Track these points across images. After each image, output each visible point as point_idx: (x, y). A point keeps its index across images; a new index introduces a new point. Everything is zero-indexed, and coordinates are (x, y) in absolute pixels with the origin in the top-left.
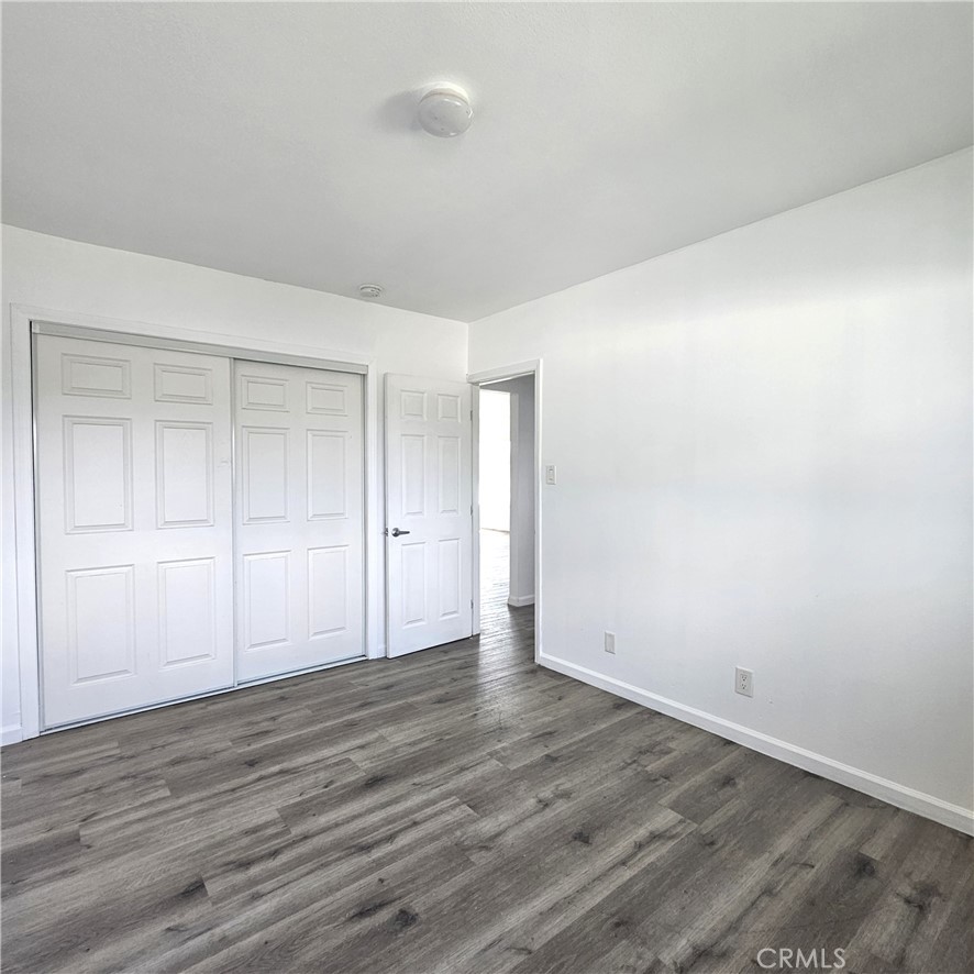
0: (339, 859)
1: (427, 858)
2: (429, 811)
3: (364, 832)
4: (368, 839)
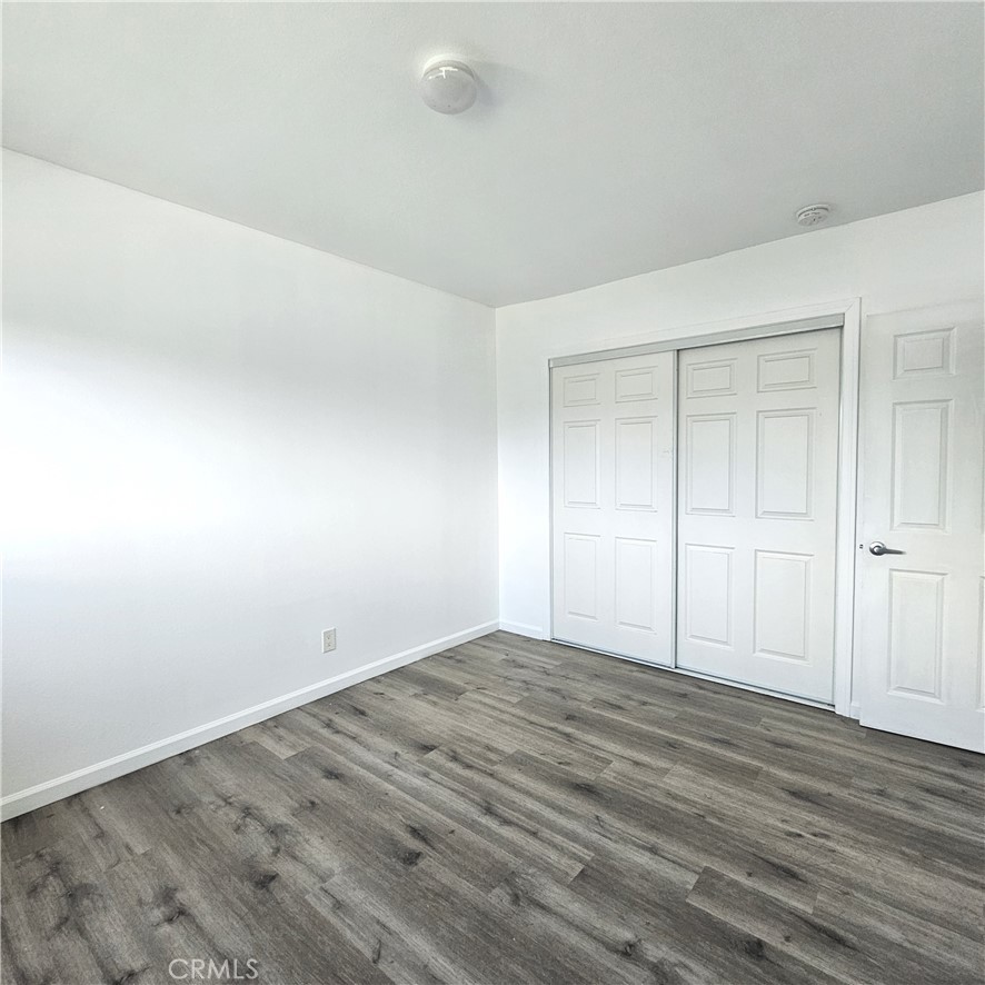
0: (473, 801)
1: (487, 854)
2: (559, 839)
3: (511, 805)
4: (500, 808)
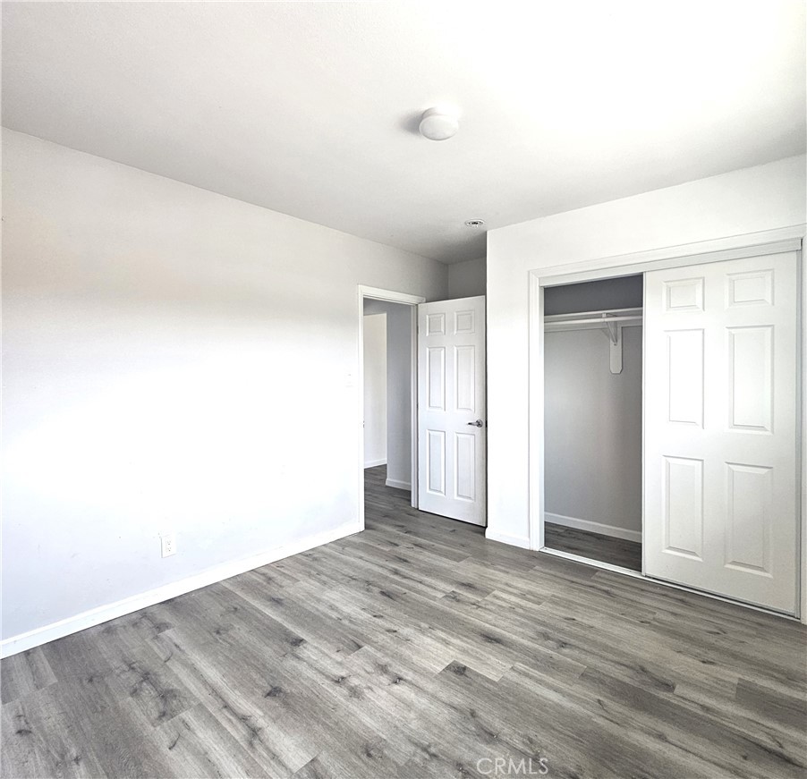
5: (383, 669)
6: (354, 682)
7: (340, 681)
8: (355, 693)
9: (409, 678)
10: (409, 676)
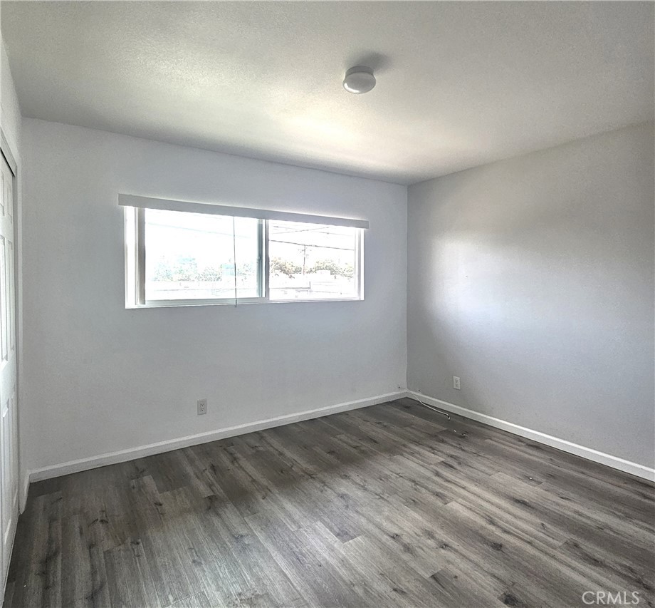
5: (408, 549)
6: (431, 542)
7: (444, 546)
8: (430, 535)
9: (386, 537)
10: (385, 538)
